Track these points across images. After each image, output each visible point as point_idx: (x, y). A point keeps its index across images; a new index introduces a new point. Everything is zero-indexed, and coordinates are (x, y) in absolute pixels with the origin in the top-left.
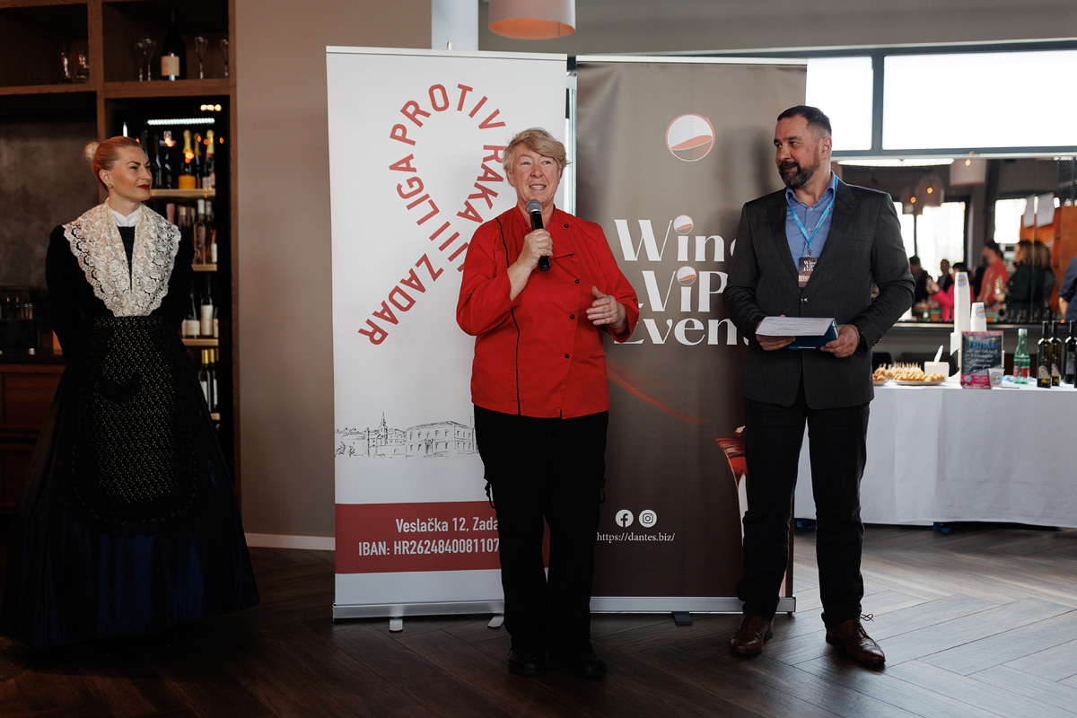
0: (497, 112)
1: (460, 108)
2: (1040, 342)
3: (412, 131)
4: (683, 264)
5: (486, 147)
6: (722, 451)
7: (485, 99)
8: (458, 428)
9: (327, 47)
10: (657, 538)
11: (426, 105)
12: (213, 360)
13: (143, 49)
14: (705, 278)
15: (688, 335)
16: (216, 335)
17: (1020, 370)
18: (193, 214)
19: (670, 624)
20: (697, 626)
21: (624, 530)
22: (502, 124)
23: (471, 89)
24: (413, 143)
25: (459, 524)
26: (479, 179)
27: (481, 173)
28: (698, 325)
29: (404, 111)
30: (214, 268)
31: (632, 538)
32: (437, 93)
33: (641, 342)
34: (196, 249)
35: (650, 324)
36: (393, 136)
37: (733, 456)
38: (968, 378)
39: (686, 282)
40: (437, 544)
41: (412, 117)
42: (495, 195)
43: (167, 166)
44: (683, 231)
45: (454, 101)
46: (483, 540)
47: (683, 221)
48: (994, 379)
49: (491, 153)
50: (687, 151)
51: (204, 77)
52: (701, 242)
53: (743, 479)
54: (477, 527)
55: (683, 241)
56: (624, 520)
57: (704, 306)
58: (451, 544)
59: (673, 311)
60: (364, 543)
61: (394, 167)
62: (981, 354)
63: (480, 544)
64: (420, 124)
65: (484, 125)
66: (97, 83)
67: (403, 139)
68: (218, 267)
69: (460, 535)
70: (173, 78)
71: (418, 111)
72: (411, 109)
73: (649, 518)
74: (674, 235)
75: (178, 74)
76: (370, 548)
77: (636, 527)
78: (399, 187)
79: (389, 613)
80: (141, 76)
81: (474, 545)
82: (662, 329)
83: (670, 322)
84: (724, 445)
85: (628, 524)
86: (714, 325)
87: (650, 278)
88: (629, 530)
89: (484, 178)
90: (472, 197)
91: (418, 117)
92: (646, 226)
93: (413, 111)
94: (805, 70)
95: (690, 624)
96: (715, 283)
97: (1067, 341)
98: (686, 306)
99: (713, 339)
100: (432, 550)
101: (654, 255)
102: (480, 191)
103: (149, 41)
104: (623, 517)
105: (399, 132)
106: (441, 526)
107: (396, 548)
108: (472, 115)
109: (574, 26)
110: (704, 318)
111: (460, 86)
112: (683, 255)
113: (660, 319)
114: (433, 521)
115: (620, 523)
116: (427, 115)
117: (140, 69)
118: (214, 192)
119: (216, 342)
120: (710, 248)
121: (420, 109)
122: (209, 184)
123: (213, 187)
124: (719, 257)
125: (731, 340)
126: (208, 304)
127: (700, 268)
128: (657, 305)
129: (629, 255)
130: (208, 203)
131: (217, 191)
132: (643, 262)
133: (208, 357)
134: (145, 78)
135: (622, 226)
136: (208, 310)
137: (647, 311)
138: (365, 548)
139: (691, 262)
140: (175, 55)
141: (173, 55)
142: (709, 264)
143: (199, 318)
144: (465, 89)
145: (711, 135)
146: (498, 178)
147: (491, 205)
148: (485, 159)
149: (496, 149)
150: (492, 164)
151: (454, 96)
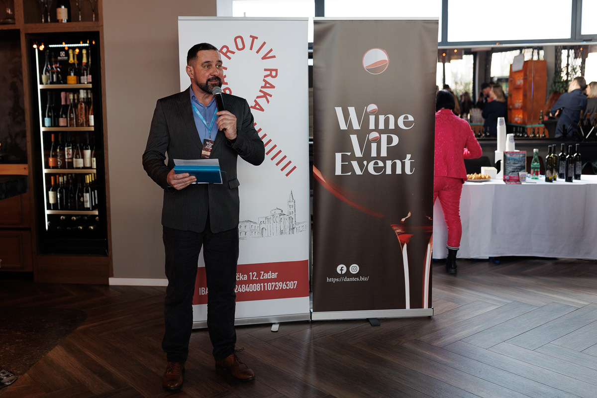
0: (271, 50)
1: (251, 49)
2: (547, 157)
3: (226, 62)
4: (372, 131)
5: (266, 70)
6: (394, 231)
7: (264, 43)
8: (252, 224)
9: (179, 17)
10: (359, 279)
11: (232, 48)
12: (93, 180)
14: (384, 138)
15: (376, 169)
16: (94, 166)
17: (534, 171)
18: (76, 97)
19: (368, 325)
20: (383, 326)
21: (342, 275)
22: (274, 57)
23: (257, 38)
24: (226, 69)
25: (253, 276)
26: (262, 87)
27: (263, 84)
28: (381, 164)
29: (221, 51)
30: (93, 129)
31: (346, 279)
32: (239, 40)
33: (350, 174)
34: (79, 118)
35: (355, 164)
37: (400, 234)
38: (507, 177)
39: (374, 140)
40: (241, 287)
41: (225, 55)
42: (271, 96)
44: (372, 113)
45: (248, 45)
46: (266, 284)
47: (372, 107)
48: (522, 178)
49: (268, 73)
50: (375, 68)
51: (82, 20)
52: (382, 118)
53: (405, 246)
54: (263, 277)
55: (372, 118)
56: (342, 270)
57: (384, 153)
58: (248, 286)
59: (367, 156)
60: (202, 288)
62: (514, 163)
63: (264, 286)
64: (230, 58)
65: (264, 58)
66: (20, 24)
68: (95, 129)
69: (254, 282)
70: (64, 21)
71: (228, 51)
72: (224, 50)
73: (355, 269)
74: (367, 115)
75: (67, 19)
76: (205, 291)
77: (348, 274)
80: (43, 19)
81: (261, 286)
82: (361, 166)
83: (365, 163)
84: (395, 228)
85: (344, 272)
86: (389, 163)
87: (354, 139)
88: (344, 275)
89: (265, 87)
90: (258, 97)
91: (229, 54)
92: (352, 110)
93: (226, 51)
95: (379, 325)
96: (390, 140)
97: (560, 155)
98: (374, 154)
99: (389, 171)
100: (239, 290)
101: (356, 126)
102: (262, 94)
104: (341, 269)
106: (243, 277)
108: (258, 52)
110: (384, 160)
111: (251, 36)
112: (372, 126)
113: (360, 161)
114: (239, 275)
115: (339, 272)
116: (233, 53)
117: (43, 16)
118: (90, 86)
119: (95, 171)
120: (387, 121)
121: (230, 50)
122: (86, 80)
123: (90, 83)
124: (392, 126)
125: (399, 171)
126: (88, 149)
127: (381, 132)
128: (358, 153)
129: (343, 126)
130: (85, 91)
131: (93, 86)
132: (351, 130)
133: (89, 179)
134: (46, 21)
135: (339, 111)
136: (88, 153)
137: (353, 157)
138: (202, 291)
139: (377, 129)
140: (65, 7)
141: (63, 7)
142: (386, 130)
143: (83, 157)
144: (254, 38)
145: (387, 60)
146: (272, 87)
147: (268, 102)
148: (265, 76)
149: (271, 70)
150: (269, 79)
151: (248, 42)
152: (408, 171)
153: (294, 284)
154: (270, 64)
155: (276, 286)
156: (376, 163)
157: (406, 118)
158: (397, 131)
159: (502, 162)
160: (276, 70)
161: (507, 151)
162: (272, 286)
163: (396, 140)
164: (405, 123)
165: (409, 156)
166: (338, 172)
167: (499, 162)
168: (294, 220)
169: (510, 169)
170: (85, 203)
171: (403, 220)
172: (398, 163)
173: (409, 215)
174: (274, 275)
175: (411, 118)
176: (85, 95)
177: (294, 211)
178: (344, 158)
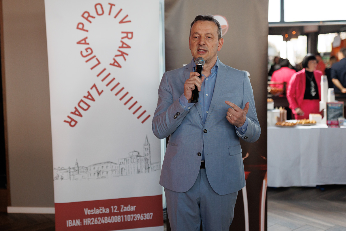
0: (127, 16)
1: (110, 14)
7: (121, 10)
8: (112, 165)
11: (93, 13)
22: (130, 21)
23: (114, 5)
24: (87, 31)
25: (114, 209)
27: (121, 44)
29: (83, 16)
32: (99, 7)
36: (78, 28)
40: (104, 219)
41: (87, 19)
42: (127, 55)
45: (106, 10)
46: (126, 216)
49: (125, 35)
54: (123, 210)
58: (110, 218)
60: (70, 221)
61: (79, 43)
63: (124, 218)
65: (121, 22)
67: (82, 29)
69: (115, 214)
72: (86, 15)
76: (72, 223)
78: (81, 52)
81: (121, 218)
89: (122, 47)
90: (116, 56)
91: (90, 19)
93: (87, 16)
100: (102, 222)
102: (120, 53)
105: (80, 26)
106: (106, 210)
107: (84, 222)
108: (115, 17)
111: (109, 4)
114: (102, 209)
116: (94, 17)
138: (70, 223)
144: (112, 5)
145: (227, 25)
146: (129, 47)
147: (125, 59)
148: (123, 38)
149: (127, 33)
150: (126, 41)
151: (107, 8)
153: (150, 215)
154: (126, 27)
155: (134, 217)
159: (325, 110)
160: (132, 33)
161: (329, 101)
162: (131, 217)
167: (323, 110)
168: (149, 161)
169: (331, 116)
173: (247, 155)
174: (133, 208)
177: (149, 154)
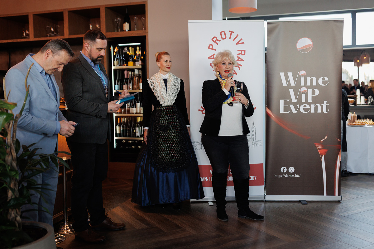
0: (242, 39)
1: (230, 38)
3: (215, 46)
4: (303, 86)
5: (238, 51)
6: (316, 147)
7: (238, 35)
9: (189, 21)
10: (295, 176)
11: (219, 38)
12: (141, 120)
13: (117, 22)
14: (310, 91)
15: (305, 110)
16: (142, 112)
18: (133, 74)
19: (300, 204)
20: (309, 205)
21: (284, 173)
22: (244, 43)
23: (233, 32)
24: (215, 50)
28: (308, 106)
29: (212, 40)
30: (141, 91)
31: (286, 176)
32: (223, 34)
33: (289, 112)
34: (134, 85)
35: (292, 106)
36: (209, 48)
37: (320, 149)
39: (304, 92)
41: (215, 42)
42: (241, 66)
43: (124, 59)
44: (302, 76)
45: (228, 36)
47: (303, 72)
49: (240, 52)
50: (304, 49)
51: (137, 30)
52: (308, 79)
53: (323, 156)
55: (302, 79)
56: (284, 170)
57: (310, 100)
59: (299, 102)
61: (209, 58)
64: (217, 44)
65: (237, 44)
67: (212, 49)
68: (142, 91)
70: (127, 31)
71: (217, 40)
72: (215, 39)
73: (292, 170)
74: (300, 77)
75: (129, 29)
77: (288, 173)
78: (211, 64)
79: (207, 200)
80: (116, 30)
82: (296, 108)
83: (298, 106)
84: (317, 146)
85: (285, 171)
86: (313, 106)
87: (291, 91)
88: (285, 173)
89: (238, 60)
91: (217, 42)
92: (290, 74)
93: (215, 40)
94: (343, 22)
95: (307, 204)
96: (313, 92)
98: (304, 100)
99: (313, 111)
101: (293, 84)
103: (119, 19)
104: (283, 169)
105: (211, 47)
107: (210, 179)
108: (234, 40)
109: (257, 8)
110: (310, 104)
111: (230, 31)
112: (302, 84)
113: (295, 105)
115: (282, 171)
116: (220, 41)
117: (116, 28)
118: (141, 67)
119: (142, 115)
120: (312, 81)
121: (217, 39)
122: (138, 64)
123: (140, 65)
124: (315, 84)
125: (319, 111)
126: (138, 102)
127: (308, 87)
128: (294, 100)
129: (285, 84)
130: (138, 70)
131: (142, 67)
132: (289, 86)
133: (139, 120)
134: (118, 31)
135: (282, 74)
136: (138, 105)
137: (291, 102)
139: (305, 85)
140: (128, 23)
141: (127, 23)
142: (311, 86)
143: (136, 107)
144: (231, 32)
145: (312, 44)
147: (240, 69)
148: (238, 54)
149: (241, 51)
150: (240, 56)
151: (228, 34)
152: (325, 111)
153: (255, 178)
154: (241, 47)
156: (305, 106)
157: (324, 79)
158: (318, 86)
160: (245, 51)
163: (317, 92)
164: (323, 82)
165: (325, 102)
166: (282, 111)
168: (255, 139)
170: (136, 133)
171: (322, 141)
172: (319, 106)
173: (326, 137)
175: (327, 79)
176: (138, 72)
177: (255, 134)
178: (285, 103)
